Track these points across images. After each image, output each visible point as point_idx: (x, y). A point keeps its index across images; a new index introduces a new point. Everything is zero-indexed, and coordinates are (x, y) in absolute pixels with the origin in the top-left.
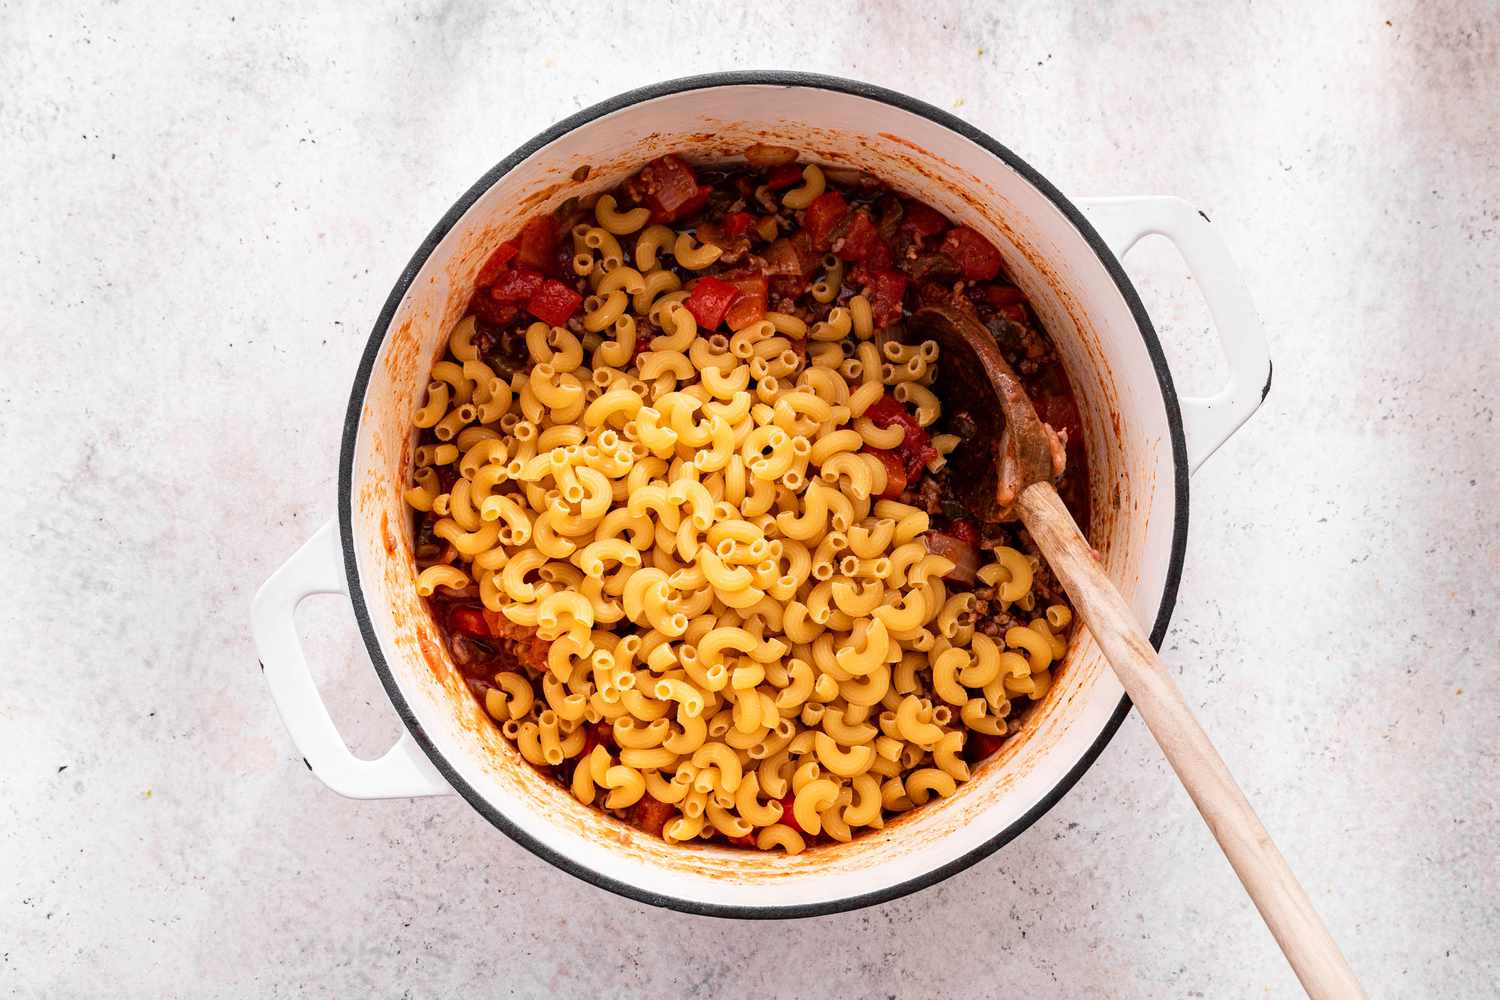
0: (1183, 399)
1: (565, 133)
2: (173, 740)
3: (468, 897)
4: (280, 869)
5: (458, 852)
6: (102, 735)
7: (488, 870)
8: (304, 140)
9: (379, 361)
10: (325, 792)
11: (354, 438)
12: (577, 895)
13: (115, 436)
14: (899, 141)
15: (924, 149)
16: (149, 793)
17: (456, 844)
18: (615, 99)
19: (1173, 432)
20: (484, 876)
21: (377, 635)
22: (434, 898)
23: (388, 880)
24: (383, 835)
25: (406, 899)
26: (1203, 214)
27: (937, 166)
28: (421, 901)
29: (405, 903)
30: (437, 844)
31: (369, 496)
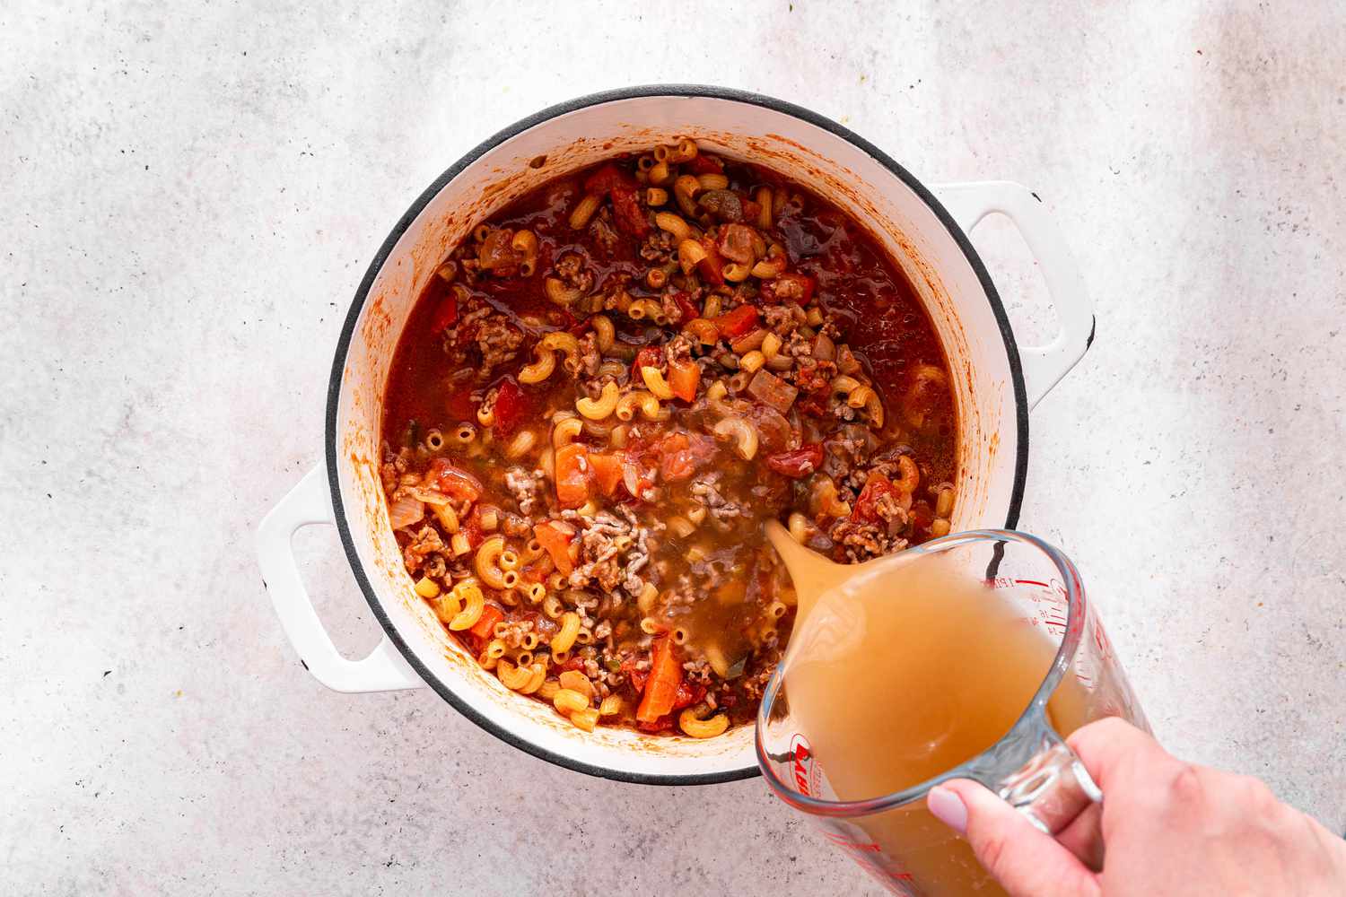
0: (1022, 349)
1: (507, 139)
2: (198, 649)
3: (442, 777)
4: (287, 755)
5: (434, 740)
6: (140, 645)
7: (459, 755)
8: (304, 153)
9: (357, 331)
10: (325, 691)
11: (338, 394)
12: (533, 775)
13: (149, 398)
14: (783, 140)
15: (803, 146)
16: (179, 693)
17: (433, 733)
18: (547, 111)
19: (1014, 376)
20: (456, 761)
21: (359, 556)
22: (415, 779)
23: (377, 763)
24: (372, 727)
25: (391, 779)
26: (1035, 195)
27: (814, 161)
28: (404, 781)
29: (390, 783)
30: (417, 733)
31: (351, 442)
